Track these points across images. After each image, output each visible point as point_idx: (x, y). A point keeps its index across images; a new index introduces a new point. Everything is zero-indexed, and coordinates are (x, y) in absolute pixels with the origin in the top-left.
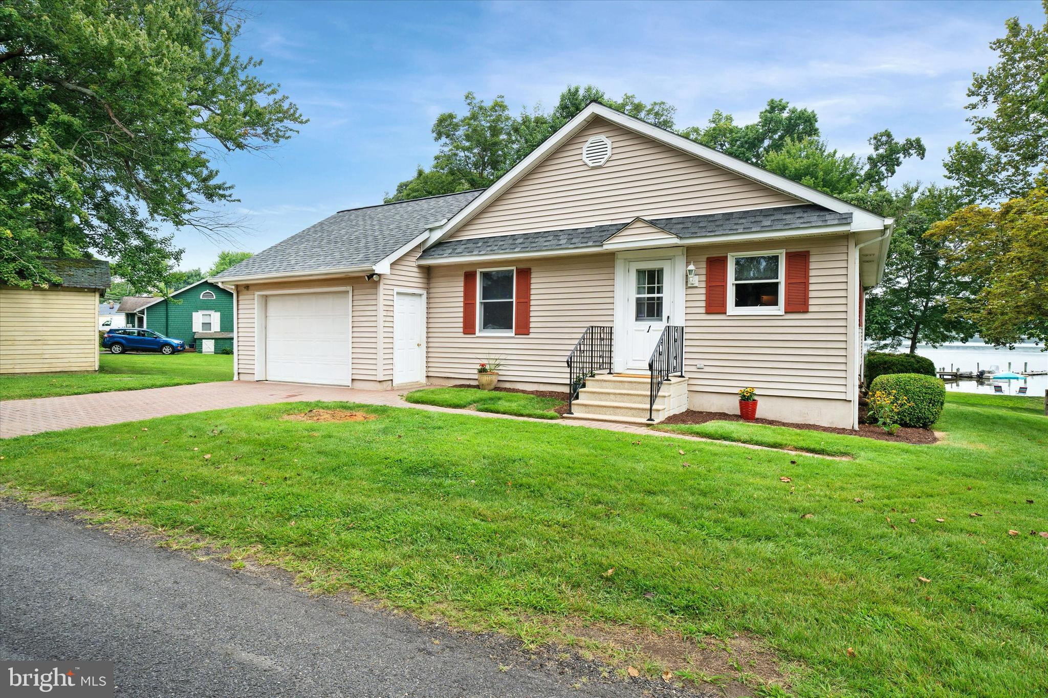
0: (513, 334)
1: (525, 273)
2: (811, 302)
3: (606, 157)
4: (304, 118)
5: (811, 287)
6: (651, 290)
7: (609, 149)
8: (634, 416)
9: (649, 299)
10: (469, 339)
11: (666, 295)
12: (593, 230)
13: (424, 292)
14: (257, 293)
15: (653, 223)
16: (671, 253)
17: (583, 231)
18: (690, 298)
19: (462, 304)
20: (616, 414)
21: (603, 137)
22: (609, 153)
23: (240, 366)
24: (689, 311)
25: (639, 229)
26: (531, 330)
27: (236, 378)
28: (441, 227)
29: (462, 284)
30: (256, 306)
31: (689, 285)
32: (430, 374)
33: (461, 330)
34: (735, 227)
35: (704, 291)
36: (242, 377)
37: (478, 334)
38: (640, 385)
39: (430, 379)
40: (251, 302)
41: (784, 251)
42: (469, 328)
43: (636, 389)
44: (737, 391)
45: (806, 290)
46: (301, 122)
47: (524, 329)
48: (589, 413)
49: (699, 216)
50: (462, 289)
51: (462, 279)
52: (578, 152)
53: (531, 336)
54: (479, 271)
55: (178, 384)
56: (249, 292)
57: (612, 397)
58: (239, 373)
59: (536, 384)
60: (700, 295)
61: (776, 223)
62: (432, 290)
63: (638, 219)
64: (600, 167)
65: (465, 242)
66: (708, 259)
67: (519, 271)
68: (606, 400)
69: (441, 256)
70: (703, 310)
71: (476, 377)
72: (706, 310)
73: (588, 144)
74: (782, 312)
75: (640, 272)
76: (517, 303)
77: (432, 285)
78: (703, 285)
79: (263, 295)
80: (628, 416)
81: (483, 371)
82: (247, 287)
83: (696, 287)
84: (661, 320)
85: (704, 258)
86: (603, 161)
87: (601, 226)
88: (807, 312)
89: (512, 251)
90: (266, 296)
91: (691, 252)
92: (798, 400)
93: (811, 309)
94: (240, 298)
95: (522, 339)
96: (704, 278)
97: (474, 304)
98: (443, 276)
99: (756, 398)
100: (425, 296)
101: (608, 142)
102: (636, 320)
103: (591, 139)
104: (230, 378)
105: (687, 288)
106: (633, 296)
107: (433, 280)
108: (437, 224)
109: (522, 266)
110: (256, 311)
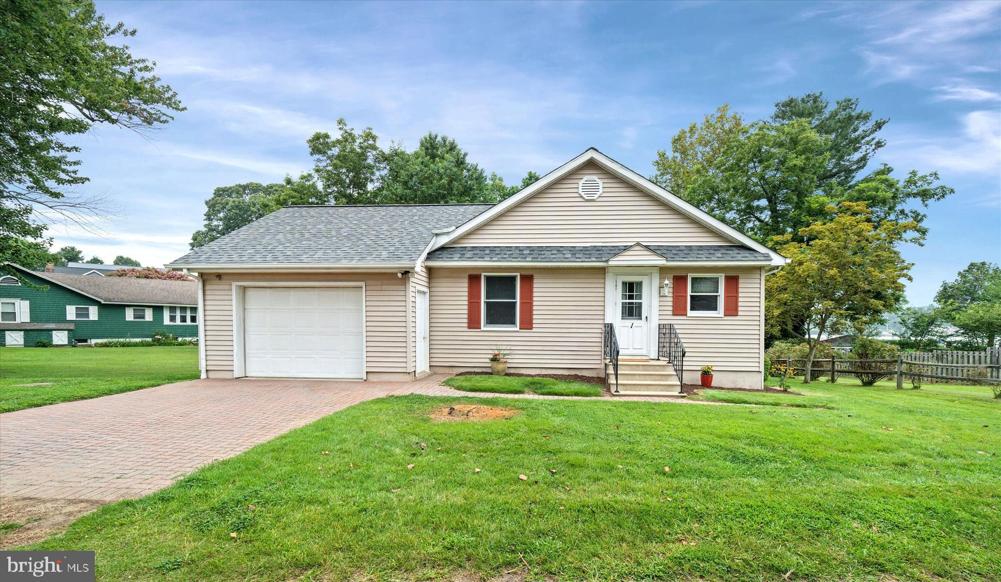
0: (517, 329)
1: (528, 279)
2: (740, 309)
3: (599, 194)
4: (181, 106)
5: (740, 299)
6: (631, 297)
7: (601, 187)
8: (662, 390)
9: (629, 303)
10: (474, 333)
11: (645, 301)
12: (589, 248)
13: (426, 290)
14: (235, 284)
15: (647, 247)
16: (649, 271)
17: (581, 249)
18: (662, 304)
19: (466, 303)
20: (648, 390)
21: (595, 177)
22: (601, 190)
23: (209, 363)
24: (662, 313)
25: (638, 251)
26: (534, 326)
27: (203, 375)
28: (448, 233)
29: (466, 285)
30: (234, 297)
31: (662, 295)
32: (433, 364)
33: (466, 325)
34: (686, 256)
35: (671, 299)
36: (212, 375)
37: (483, 328)
38: (651, 367)
39: (432, 368)
40: (229, 293)
41: (723, 275)
42: (473, 323)
43: (648, 370)
44: (699, 368)
45: (737, 302)
46: (177, 109)
47: (527, 324)
48: (626, 390)
49: (668, 246)
50: (466, 289)
51: (466, 281)
52: (575, 186)
53: (534, 330)
54: (483, 274)
55: (141, 388)
56: (222, 282)
57: (637, 377)
58: (207, 370)
59: (539, 369)
60: (669, 301)
61: (725, 256)
62: (433, 289)
63: (638, 244)
64: (593, 201)
65: (470, 249)
66: (674, 276)
67: (523, 277)
68: (633, 380)
69: (451, 259)
70: (671, 313)
71: (489, 365)
72: (673, 313)
73: (583, 181)
74: (722, 314)
75: (624, 284)
76: (521, 303)
77: (432, 285)
78: (671, 295)
79: (241, 286)
80: (659, 391)
81: (495, 359)
82: (219, 276)
83: (666, 296)
84: (641, 319)
85: (671, 276)
86: (596, 196)
87: (595, 247)
88: (737, 315)
89: (522, 260)
90: (245, 288)
91: (663, 270)
92: (731, 373)
93: (740, 313)
94: (207, 287)
95: (526, 333)
96: (671, 290)
97: (479, 303)
98: (444, 277)
99: (712, 373)
100: (428, 294)
101: (600, 182)
102: (622, 319)
103: (586, 178)
104: (198, 377)
105: (661, 296)
106: (620, 301)
107: (434, 280)
108: (445, 230)
109: (525, 273)
110: (234, 303)
